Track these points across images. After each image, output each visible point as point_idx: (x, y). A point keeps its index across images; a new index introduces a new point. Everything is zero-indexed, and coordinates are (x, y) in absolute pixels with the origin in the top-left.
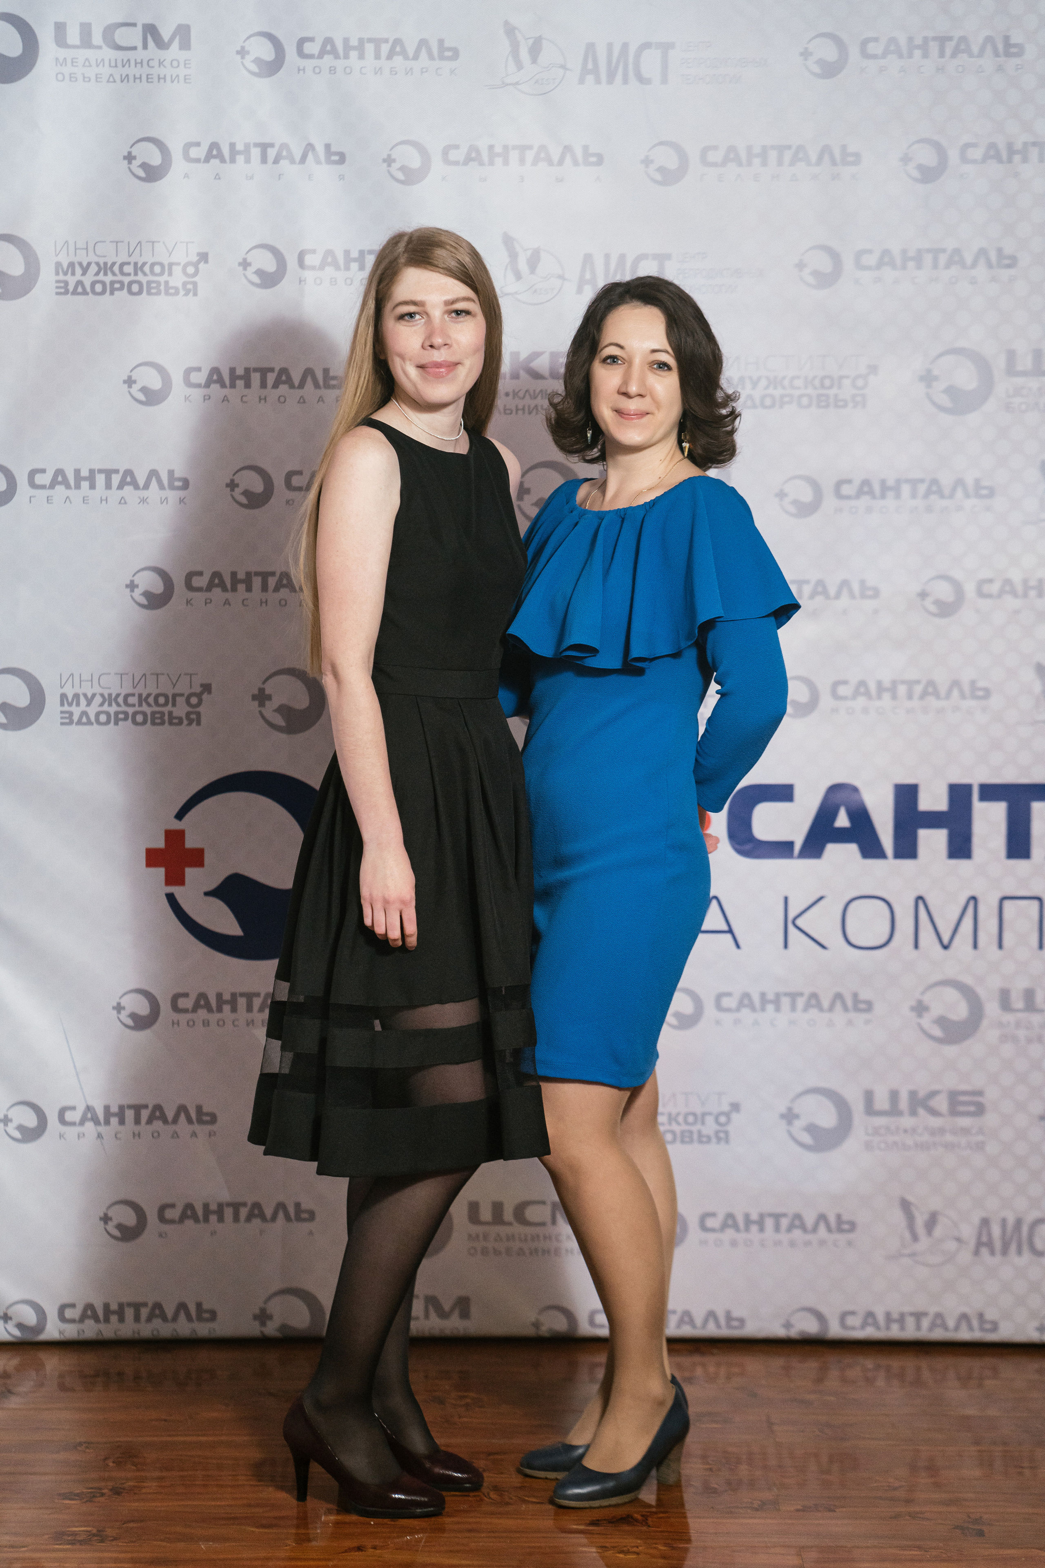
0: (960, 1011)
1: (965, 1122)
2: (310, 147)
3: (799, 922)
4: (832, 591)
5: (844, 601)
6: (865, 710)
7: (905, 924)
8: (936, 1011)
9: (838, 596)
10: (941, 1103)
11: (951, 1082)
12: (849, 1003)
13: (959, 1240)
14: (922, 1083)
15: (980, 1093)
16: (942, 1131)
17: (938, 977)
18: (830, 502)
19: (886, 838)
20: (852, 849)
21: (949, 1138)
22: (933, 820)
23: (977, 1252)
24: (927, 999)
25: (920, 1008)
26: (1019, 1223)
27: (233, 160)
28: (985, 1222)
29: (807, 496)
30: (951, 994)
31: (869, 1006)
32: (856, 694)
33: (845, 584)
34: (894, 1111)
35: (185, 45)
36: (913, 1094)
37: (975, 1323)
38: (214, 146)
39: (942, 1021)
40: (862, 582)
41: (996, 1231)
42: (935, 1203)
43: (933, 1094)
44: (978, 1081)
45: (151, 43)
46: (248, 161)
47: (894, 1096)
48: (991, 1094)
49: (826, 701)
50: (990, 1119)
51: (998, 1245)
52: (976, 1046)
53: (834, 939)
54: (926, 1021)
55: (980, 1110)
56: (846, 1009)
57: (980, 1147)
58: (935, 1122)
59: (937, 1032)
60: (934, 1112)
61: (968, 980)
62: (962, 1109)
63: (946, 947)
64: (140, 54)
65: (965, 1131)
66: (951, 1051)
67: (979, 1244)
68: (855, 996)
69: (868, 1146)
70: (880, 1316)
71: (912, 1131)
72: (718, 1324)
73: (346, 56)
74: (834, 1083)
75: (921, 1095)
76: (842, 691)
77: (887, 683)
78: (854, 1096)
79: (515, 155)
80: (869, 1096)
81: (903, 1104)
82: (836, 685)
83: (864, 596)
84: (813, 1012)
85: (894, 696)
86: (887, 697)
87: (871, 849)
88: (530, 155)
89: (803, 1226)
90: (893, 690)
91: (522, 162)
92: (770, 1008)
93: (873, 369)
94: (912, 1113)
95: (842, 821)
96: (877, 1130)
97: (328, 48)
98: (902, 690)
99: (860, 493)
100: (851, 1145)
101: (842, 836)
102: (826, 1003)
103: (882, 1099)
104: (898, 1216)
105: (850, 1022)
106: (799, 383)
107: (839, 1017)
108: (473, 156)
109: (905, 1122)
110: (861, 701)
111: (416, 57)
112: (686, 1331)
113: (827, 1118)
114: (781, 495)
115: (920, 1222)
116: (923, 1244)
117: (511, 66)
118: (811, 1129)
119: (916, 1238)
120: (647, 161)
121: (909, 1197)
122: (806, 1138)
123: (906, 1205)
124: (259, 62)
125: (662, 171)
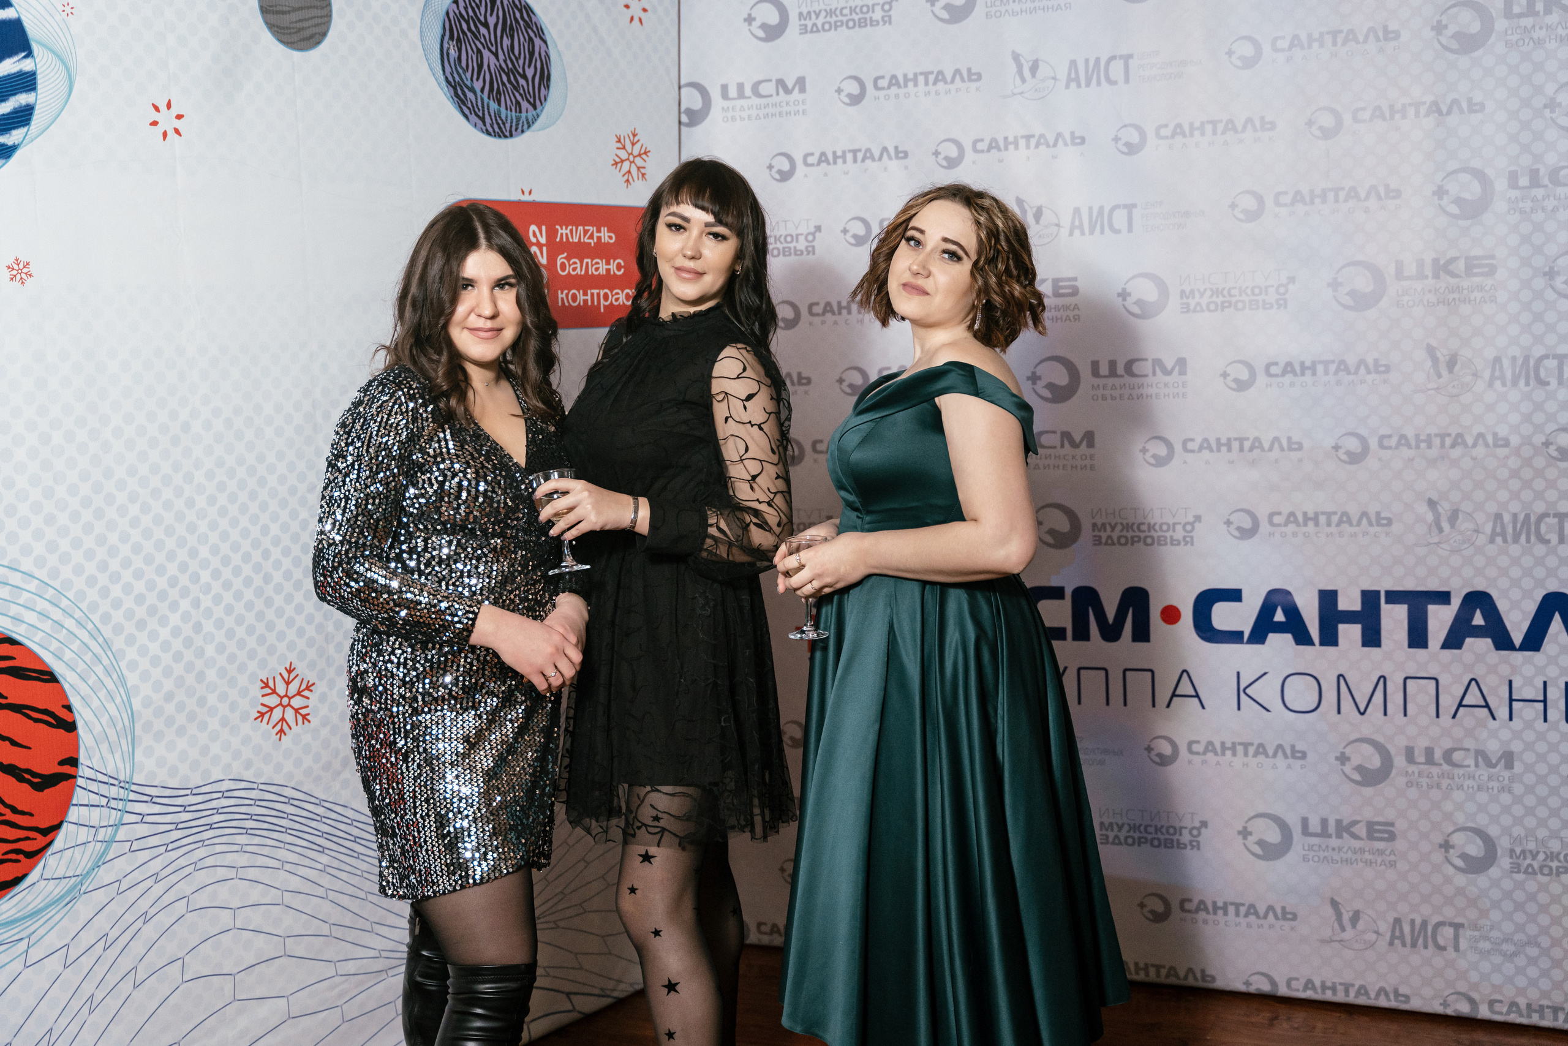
0: (1375, 762)
1: (1381, 845)
2: (885, 149)
3: (1248, 691)
4: (1267, 445)
5: (1276, 453)
6: (1295, 534)
7: (1330, 696)
8: (1356, 760)
9: (1271, 449)
10: (1361, 830)
11: (1368, 814)
12: (1288, 752)
13: (1377, 933)
14: (1346, 814)
15: (1392, 824)
16: (1362, 851)
17: (1356, 736)
18: (1261, 379)
19: (1314, 630)
20: (1288, 637)
21: (1367, 856)
22: (1350, 617)
23: (1391, 944)
24: (1348, 751)
25: (1343, 759)
26: (1424, 923)
27: (835, 163)
28: (1397, 921)
29: (1245, 375)
30: (1368, 749)
31: (1304, 755)
32: (1287, 522)
33: (1276, 440)
34: (1324, 833)
35: (803, 90)
36: (1339, 822)
37: (1392, 997)
38: (823, 154)
39: (1359, 769)
40: (1289, 439)
41: (1407, 929)
42: (1358, 905)
43: (1354, 823)
44: (1390, 815)
45: (781, 91)
46: (845, 162)
47: (1324, 822)
48: (1400, 825)
49: (1264, 527)
50: (1400, 844)
51: (1408, 939)
52: (1387, 789)
53: (1276, 704)
54: (1348, 769)
55: (1392, 837)
56: (1286, 756)
57: (1393, 864)
58: (1357, 844)
59: (1357, 777)
60: (1355, 837)
61: (1380, 739)
62: (1376, 835)
63: (1362, 714)
64: (775, 99)
65: (1381, 852)
66: (1368, 791)
67: (1393, 937)
68: (1293, 747)
69: (1305, 859)
70: (1318, 984)
71: (1340, 849)
72: (1196, 979)
73: (906, 86)
74: (1278, 810)
75: (1345, 823)
76: (1277, 519)
77: (1311, 515)
78: (1293, 822)
79: (1022, 143)
80: (1305, 821)
81: (1332, 829)
82: (1272, 515)
83: (1290, 449)
84: (1261, 758)
85: (1317, 524)
86: (1311, 524)
87: (1302, 638)
88: (1033, 142)
89: (1256, 914)
90: (1316, 519)
91: (1028, 147)
92: (1229, 753)
93: (1292, 280)
94: (1339, 836)
95: (1279, 616)
96: (1311, 848)
97: (894, 81)
98: (1322, 519)
99: (1284, 373)
100: (1292, 856)
101: (1280, 628)
102: (1271, 752)
103: (1315, 825)
104: (1329, 911)
105: (1289, 767)
106: (1234, 292)
107: (1281, 762)
108: (993, 145)
109: (1334, 842)
110: (1292, 527)
111: (952, 81)
112: (1172, 980)
113: (1273, 836)
114: (1225, 375)
115: (1346, 917)
116: (1349, 934)
117: (1018, 81)
118: (1261, 843)
119: (1343, 929)
120: (1116, 139)
121: (1337, 899)
122: (1258, 850)
123: (1334, 904)
124: (849, 95)
125: (1127, 144)
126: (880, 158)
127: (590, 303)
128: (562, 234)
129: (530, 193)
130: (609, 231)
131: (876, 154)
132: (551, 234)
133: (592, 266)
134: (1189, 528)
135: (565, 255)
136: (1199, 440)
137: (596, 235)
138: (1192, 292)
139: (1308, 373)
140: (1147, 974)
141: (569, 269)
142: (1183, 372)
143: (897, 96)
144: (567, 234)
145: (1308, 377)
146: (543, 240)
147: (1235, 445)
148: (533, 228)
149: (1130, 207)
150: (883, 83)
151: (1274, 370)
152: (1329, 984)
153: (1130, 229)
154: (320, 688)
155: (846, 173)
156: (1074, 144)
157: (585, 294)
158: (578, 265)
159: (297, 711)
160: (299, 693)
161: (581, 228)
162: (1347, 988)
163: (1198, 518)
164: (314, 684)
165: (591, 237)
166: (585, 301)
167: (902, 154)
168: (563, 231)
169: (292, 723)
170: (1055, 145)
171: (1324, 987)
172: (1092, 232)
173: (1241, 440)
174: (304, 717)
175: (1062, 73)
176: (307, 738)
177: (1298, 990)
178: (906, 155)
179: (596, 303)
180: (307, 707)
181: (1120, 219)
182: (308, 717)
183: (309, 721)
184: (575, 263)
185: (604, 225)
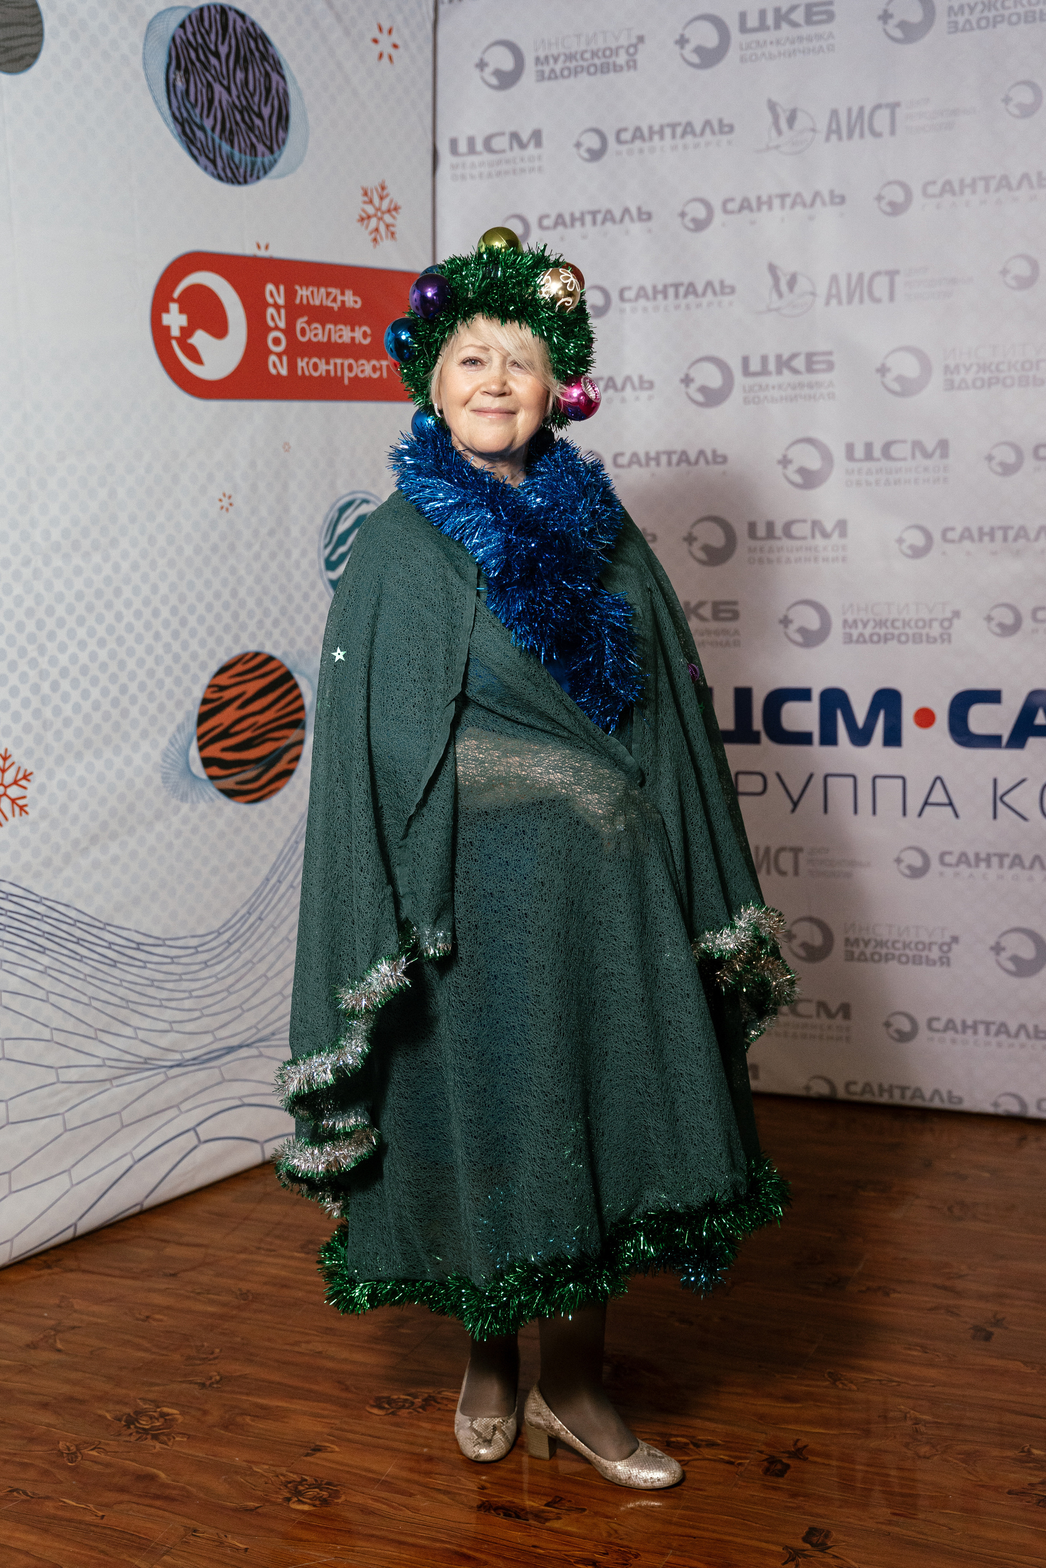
3: (1006, 799)
89: (1026, 1034)
111: (703, 133)
114: (990, 458)
117: (774, 133)
118: (1014, 959)
120: (879, 198)
122: (1010, 967)
124: (589, 151)
125: (891, 204)
127: (332, 374)
128: (302, 296)
129: (267, 248)
130: (355, 294)
131: (618, 214)
132: (290, 295)
133: (335, 332)
134: (946, 624)
135: (305, 319)
137: (340, 298)
141: (309, 336)
142: (944, 455)
144: (307, 297)
146: (281, 301)
147: (999, 534)
148: (270, 287)
154: (39, 778)
156: (832, 203)
157: (328, 363)
158: (320, 331)
159: (13, 801)
160: (16, 782)
161: (323, 290)
163: (956, 614)
164: (31, 774)
165: (334, 300)
166: (328, 372)
168: (303, 293)
169: (9, 814)
174: (22, 808)
176: (25, 831)
178: (649, 216)
179: (339, 373)
180: (24, 797)
182: (26, 809)
183: (27, 813)
184: (316, 328)
185: (348, 288)
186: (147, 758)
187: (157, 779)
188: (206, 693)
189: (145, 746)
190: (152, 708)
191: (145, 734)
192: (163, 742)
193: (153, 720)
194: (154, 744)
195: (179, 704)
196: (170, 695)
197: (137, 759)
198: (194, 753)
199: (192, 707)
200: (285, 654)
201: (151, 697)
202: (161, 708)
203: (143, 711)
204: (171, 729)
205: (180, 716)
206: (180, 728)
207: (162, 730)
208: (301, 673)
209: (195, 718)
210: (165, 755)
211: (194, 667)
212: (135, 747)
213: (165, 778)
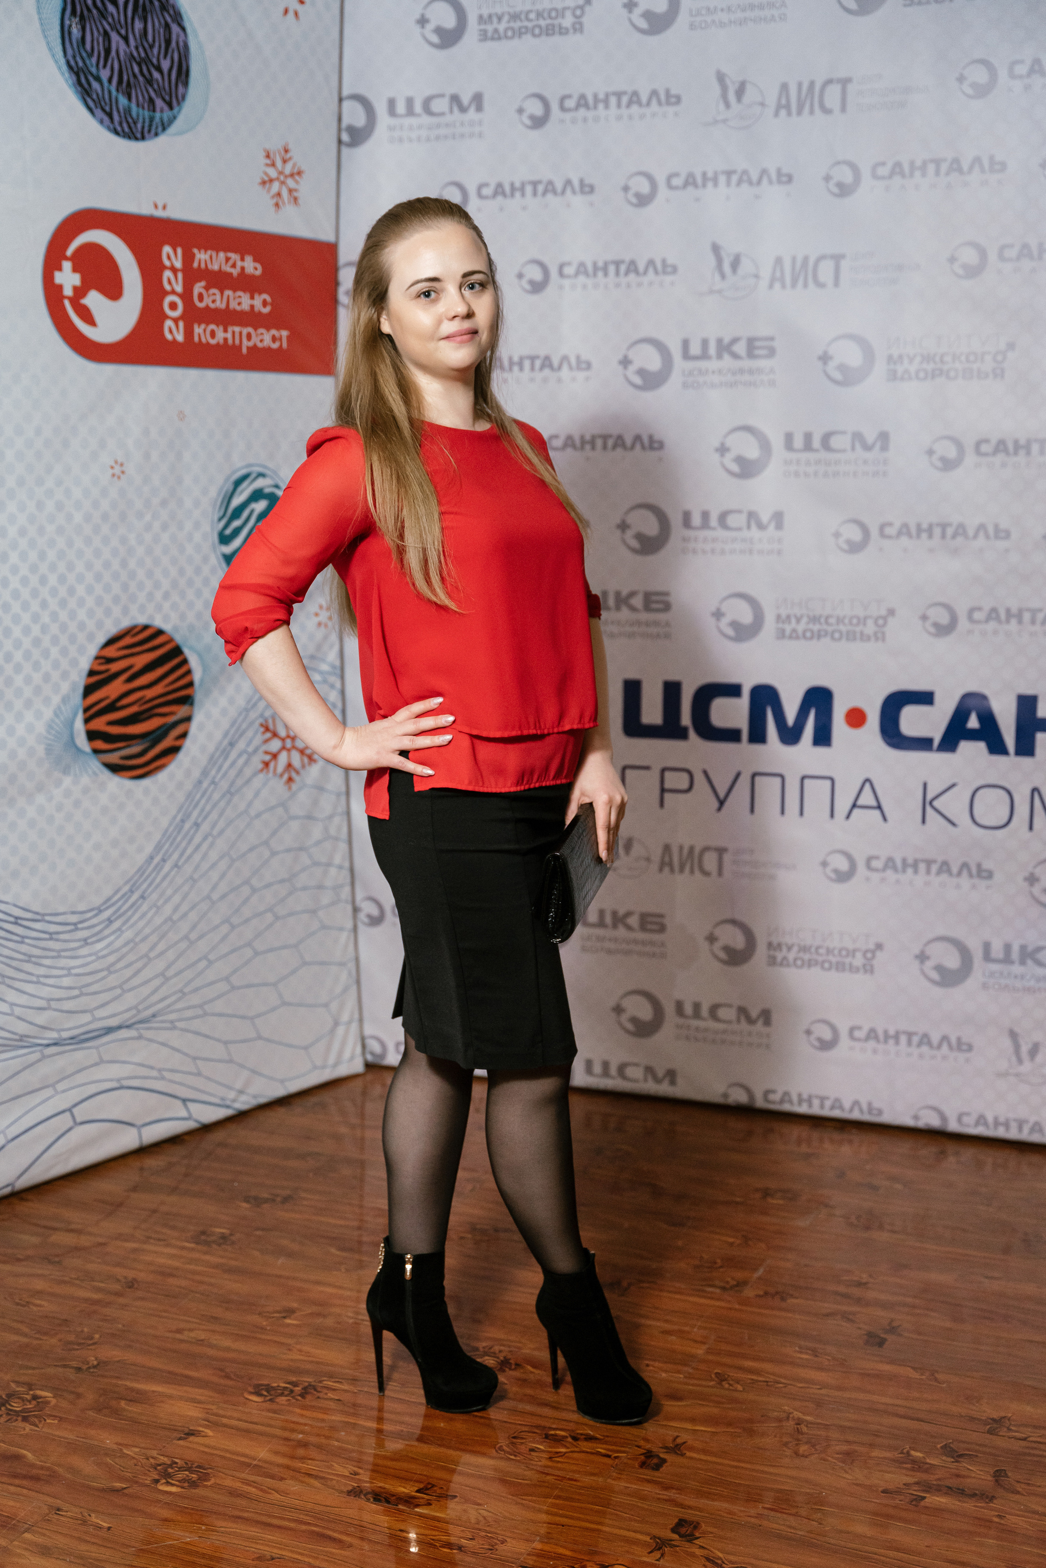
2: (568, 183)
3: (935, 803)
4: (971, 533)
5: (981, 541)
6: (995, 632)
7: (1022, 810)
9: (975, 536)
12: (974, 870)
14: (1031, 940)
18: (970, 459)
19: (1009, 739)
20: (981, 746)
24: (1037, 872)
25: (1032, 879)
27: (514, 195)
29: (952, 452)
31: (990, 875)
32: (988, 619)
33: (982, 527)
34: (1007, 960)
35: (479, 108)
36: (1023, 948)
40: (996, 527)
42: (1037, 1037)
43: (1039, 949)
45: (455, 109)
46: (523, 195)
47: (1008, 948)
49: (963, 623)
53: (964, 819)
54: (1036, 890)
56: (971, 875)
60: (1040, 964)
64: (448, 118)
68: (979, 866)
69: (985, 986)
70: (990, 1119)
71: (1022, 977)
72: (861, 1111)
73: (595, 108)
74: (959, 933)
75: (1030, 949)
76: (977, 615)
77: (1014, 610)
78: (975, 946)
79: (722, 179)
80: (987, 947)
81: (1015, 954)
82: (971, 611)
83: (997, 537)
84: (944, 877)
85: (1020, 622)
86: (1014, 622)
87: (997, 747)
88: (735, 178)
89: (930, 1044)
90: (1019, 617)
91: (728, 184)
92: (910, 871)
93: (1011, 346)
94: (1023, 962)
95: (973, 723)
96: (992, 974)
97: (582, 102)
98: (1027, 616)
99: (996, 451)
100: (972, 983)
101: (973, 735)
102: (955, 870)
103: (997, 950)
104: (1007, 1043)
105: (974, 887)
106: (948, 359)
107: (965, 881)
108: (690, 181)
109: (1017, 969)
110: (992, 625)
111: (648, 104)
112: (837, 1113)
113: (952, 961)
114: (930, 452)
115: (1025, 1049)
116: (1027, 1066)
117: (722, 106)
118: (939, 968)
119: (1020, 1061)
120: (827, 178)
121: (1017, 1029)
122: (935, 976)
123: (1013, 1035)
124: (532, 117)
125: (840, 185)
126: (563, 192)
127: (230, 342)
128: (200, 260)
129: (164, 207)
130: (255, 260)
131: (559, 186)
132: (188, 258)
133: (234, 299)
134: (881, 622)
135: (203, 284)
136: (897, 524)
137: (239, 264)
138: (901, 357)
139: (1022, 452)
140: (810, 1105)
141: (207, 301)
142: (884, 448)
143: (585, 120)
144: (206, 261)
145: (1021, 458)
146: (178, 264)
147: (937, 531)
148: (167, 249)
149: (837, 258)
150: (570, 103)
151: (984, 448)
152: (1002, 1119)
153: (836, 283)
155: (524, 208)
156: (779, 182)
157: (226, 331)
158: (218, 297)
161: (222, 255)
162: (1021, 1124)
163: (891, 612)
165: (234, 266)
166: (226, 340)
167: (587, 189)
168: (201, 257)
170: (759, 182)
171: (997, 1123)
172: (794, 284)
173: (944, 526)
175: (772, 100)
177: (968, 1126)
178: (592, 189)
179: (237, 342)
181: (826, 271)
184: (214, 294)
185: (249, 253)
186: (30, 728)
187: (41, 750)
188: (93, 664)
189: (29, 716)
190: (37, 677)
191: (28, 704)
192: (48, 713)
193: (38, 690)
194: (38, 715)
195: (65, 675)
196: (56, 665)
197: (20, 730)
198: (79, 725)
199: (79, 678)
200: (176, 628)
201: (36, 666)
202: (47, 678)
203: (28, 680)
204: (56, 700)
205: (65, 687)
206: (65, 700)
207: (47, 701)
208: (191, 648)
209: (81, 690)
210: (50, 727)
211: (81, 637)
212: (19, 717)
213: (49, 750)
